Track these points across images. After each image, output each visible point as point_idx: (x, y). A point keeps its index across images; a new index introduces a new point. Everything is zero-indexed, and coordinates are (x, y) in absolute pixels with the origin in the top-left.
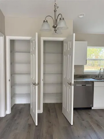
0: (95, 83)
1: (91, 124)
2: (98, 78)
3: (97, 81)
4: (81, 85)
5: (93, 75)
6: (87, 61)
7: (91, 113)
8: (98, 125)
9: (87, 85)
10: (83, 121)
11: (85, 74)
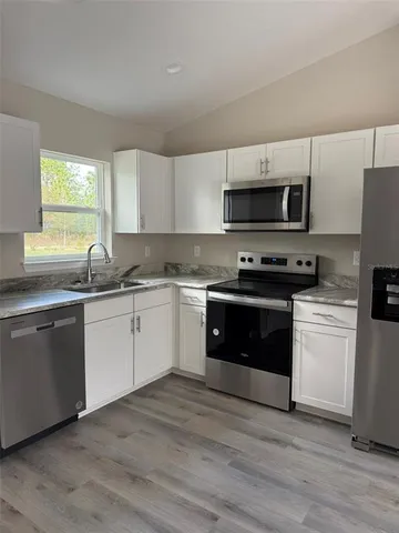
0: (87, 307)
1: (111, 486)
2: (85, 286)
3: (97, 298)
4: (33, 330)
5: (61, 275)
6: (44, 213)
7: (85, 435)
8: (134, 478)
9: (58, 324)
10: (71, 495)
11: (29, 271)
